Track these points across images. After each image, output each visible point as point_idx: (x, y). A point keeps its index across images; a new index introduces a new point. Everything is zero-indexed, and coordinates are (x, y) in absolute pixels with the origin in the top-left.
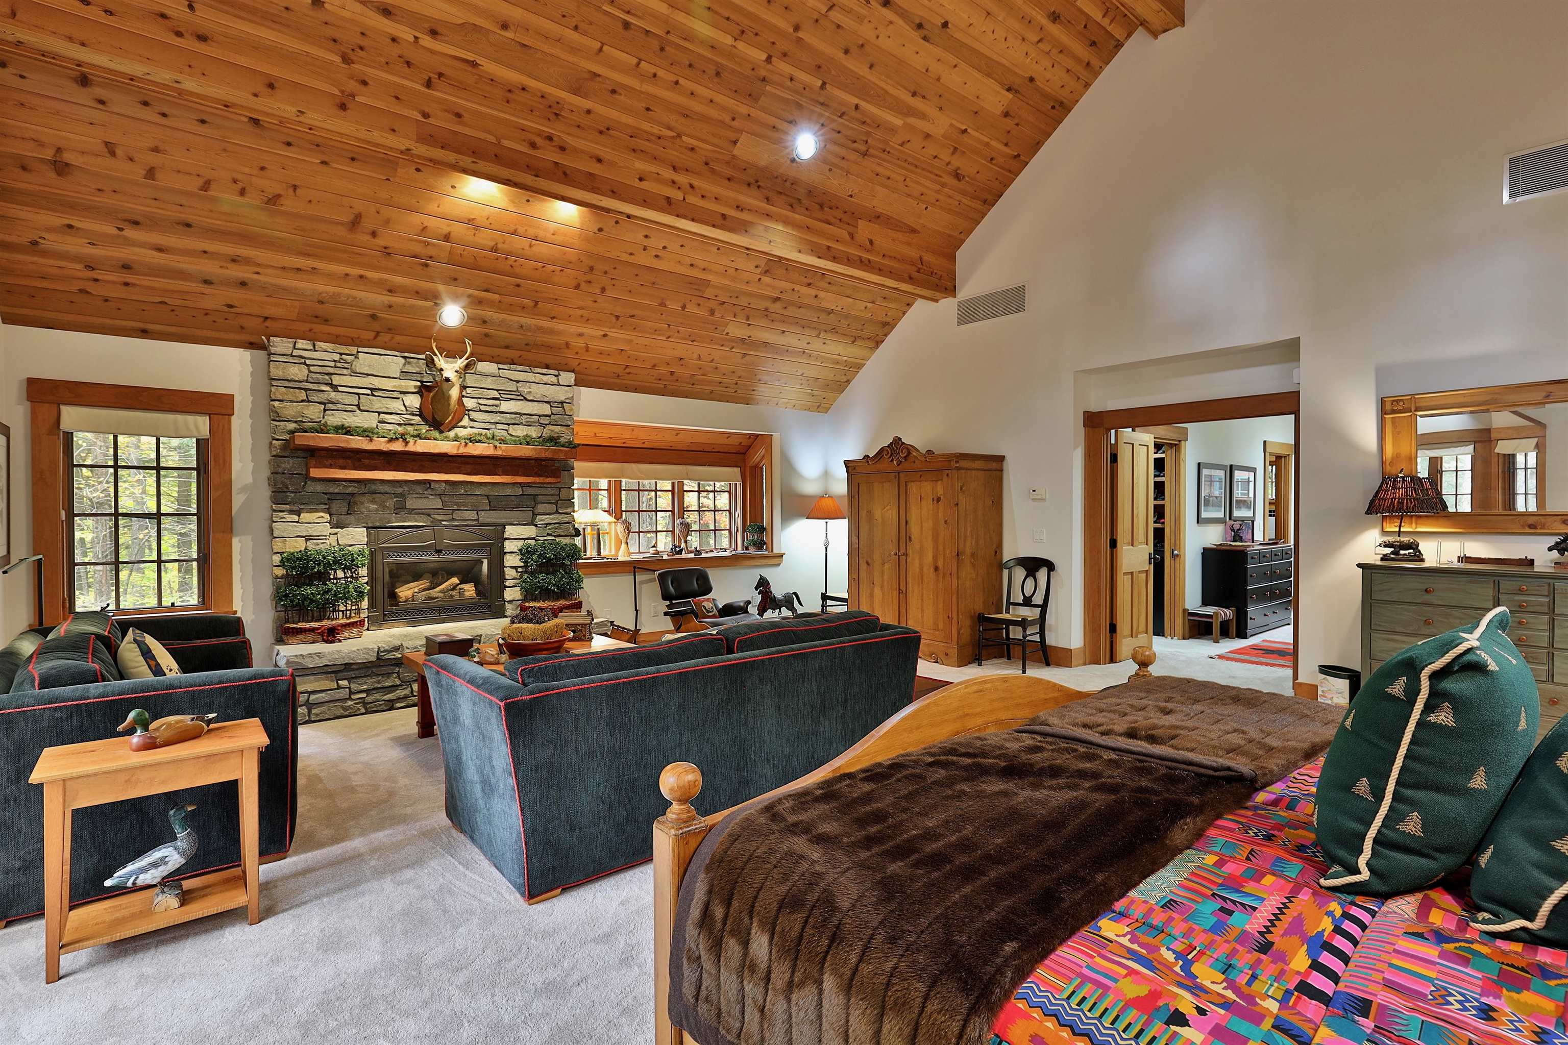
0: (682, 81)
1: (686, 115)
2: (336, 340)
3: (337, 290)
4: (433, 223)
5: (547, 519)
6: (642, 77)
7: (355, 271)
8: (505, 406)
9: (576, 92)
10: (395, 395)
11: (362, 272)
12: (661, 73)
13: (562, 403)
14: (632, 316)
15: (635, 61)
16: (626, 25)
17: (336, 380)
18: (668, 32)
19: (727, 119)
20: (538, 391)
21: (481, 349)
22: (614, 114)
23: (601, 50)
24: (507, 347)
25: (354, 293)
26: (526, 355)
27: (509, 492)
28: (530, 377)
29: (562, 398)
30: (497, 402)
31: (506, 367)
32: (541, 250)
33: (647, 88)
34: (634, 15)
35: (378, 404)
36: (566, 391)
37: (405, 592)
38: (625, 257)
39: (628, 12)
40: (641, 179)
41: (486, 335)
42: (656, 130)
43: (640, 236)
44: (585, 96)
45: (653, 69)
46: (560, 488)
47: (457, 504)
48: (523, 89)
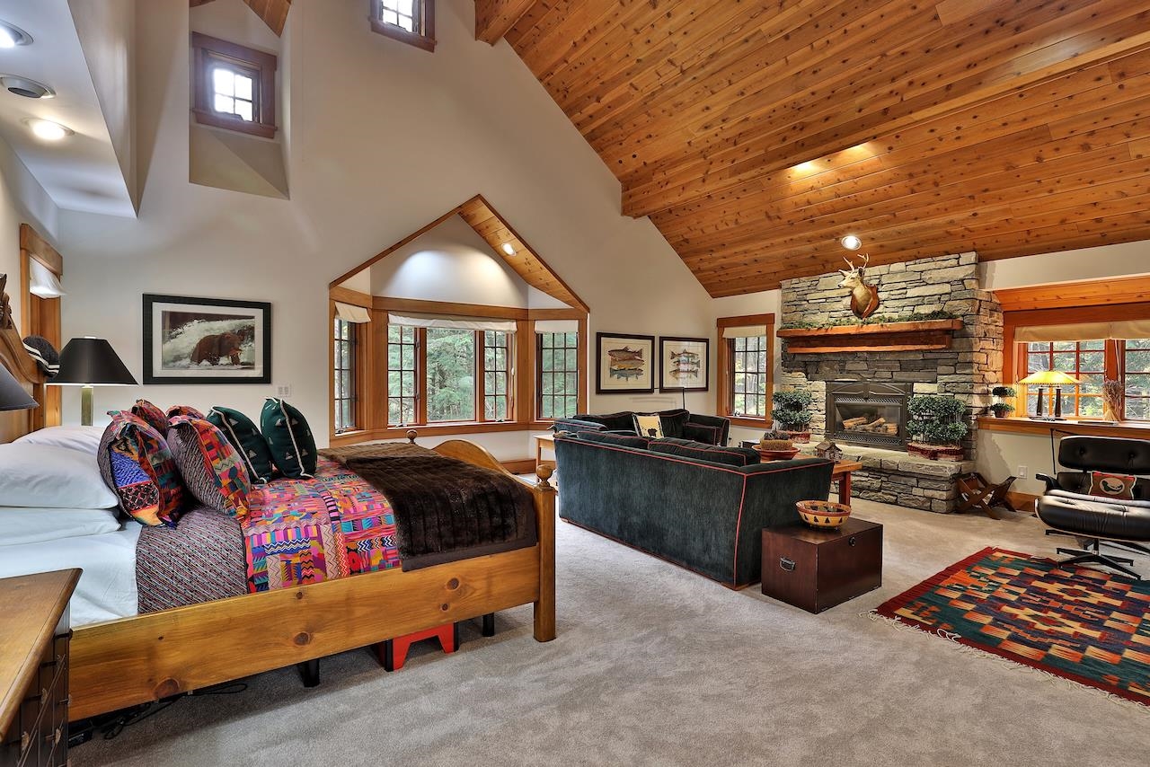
0: (848, 28)
1: (872, 40)
2: (808, 274)
3: (789, 249)
4: (796, 199)
5: (946, 378)
6: (822, 50)
7: (788, 238)
8: (911, 293)
9: (798, 90)
10: (838, 299)
11: (791, 237)
12: (831, 37)
13: (962, 280)
14: (986, 190)
15: (809, 48)
16: (787, 37)
17: (808, 297)
18: (811, 15)
19: (910, 12)
20: (936, 275)
21: (875, 258)
22: (829, 82)
23: (787, 61)
24: (903, 249)
25: (796, 248)
26: (922, 250)
27: (912, 357)
28: (932, 265)
29: (961, 276)
30: (905, 291)
31: (912, 263)
32: (863, 182)
33: (829, 53)
34: (786, 28)
35: (829, 307)
36: (966, 270)
37: (848, 423)
38: (929, 154)
39: (781, 31)
40: (860, 111)
41: (881, 246)
42: (862, 67)
43: (926, 134)
44: (804, 87)
45: (824, 40)
46: (958, 353)
47: (878, 367)
48: (774, 111)
